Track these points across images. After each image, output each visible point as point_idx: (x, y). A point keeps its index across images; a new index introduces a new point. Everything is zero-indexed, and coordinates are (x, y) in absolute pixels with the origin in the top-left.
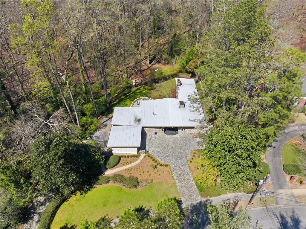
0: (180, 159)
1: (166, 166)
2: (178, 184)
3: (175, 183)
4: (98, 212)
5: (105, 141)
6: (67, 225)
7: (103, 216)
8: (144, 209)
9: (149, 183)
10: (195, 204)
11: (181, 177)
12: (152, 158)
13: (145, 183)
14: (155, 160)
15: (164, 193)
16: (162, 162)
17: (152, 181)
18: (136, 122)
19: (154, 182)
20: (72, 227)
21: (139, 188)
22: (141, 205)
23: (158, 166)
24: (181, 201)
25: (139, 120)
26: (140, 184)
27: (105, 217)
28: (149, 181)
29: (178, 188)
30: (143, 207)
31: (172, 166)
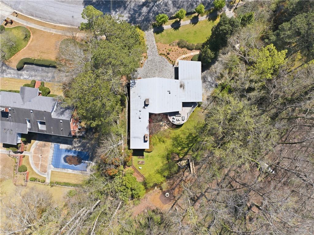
0: (152, 59)
1: (161, 54)
2: (155, 42)
3: (156, 43)
4: (198, 28)
5: (205, 82)
6: (213, 21)
7: (195, 26)
8: (174, 29)
9: (171, 44)
10: (146, 31)
11: (152, 47)
12: (171, 61)
13: (174, 44)
14: (168, 59)
15: (163, 37)
16: (164, 57)
17: (170, 45)
18: (183, 84)
19: (169, 45)
20: (210, 20)
21: (177, 41)
22: (175, 31)
23: (166, 54)
24: (154, 33)
25: (181, 86)
26: (176, 44)
27: (194, 25)
28: (171, 45)
29: (155, 40)
30: (174, 30)
31: (157, 54)
